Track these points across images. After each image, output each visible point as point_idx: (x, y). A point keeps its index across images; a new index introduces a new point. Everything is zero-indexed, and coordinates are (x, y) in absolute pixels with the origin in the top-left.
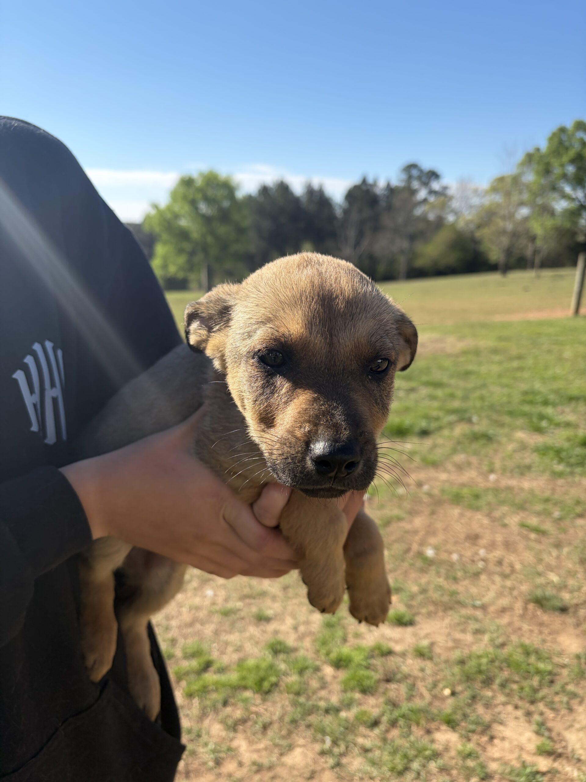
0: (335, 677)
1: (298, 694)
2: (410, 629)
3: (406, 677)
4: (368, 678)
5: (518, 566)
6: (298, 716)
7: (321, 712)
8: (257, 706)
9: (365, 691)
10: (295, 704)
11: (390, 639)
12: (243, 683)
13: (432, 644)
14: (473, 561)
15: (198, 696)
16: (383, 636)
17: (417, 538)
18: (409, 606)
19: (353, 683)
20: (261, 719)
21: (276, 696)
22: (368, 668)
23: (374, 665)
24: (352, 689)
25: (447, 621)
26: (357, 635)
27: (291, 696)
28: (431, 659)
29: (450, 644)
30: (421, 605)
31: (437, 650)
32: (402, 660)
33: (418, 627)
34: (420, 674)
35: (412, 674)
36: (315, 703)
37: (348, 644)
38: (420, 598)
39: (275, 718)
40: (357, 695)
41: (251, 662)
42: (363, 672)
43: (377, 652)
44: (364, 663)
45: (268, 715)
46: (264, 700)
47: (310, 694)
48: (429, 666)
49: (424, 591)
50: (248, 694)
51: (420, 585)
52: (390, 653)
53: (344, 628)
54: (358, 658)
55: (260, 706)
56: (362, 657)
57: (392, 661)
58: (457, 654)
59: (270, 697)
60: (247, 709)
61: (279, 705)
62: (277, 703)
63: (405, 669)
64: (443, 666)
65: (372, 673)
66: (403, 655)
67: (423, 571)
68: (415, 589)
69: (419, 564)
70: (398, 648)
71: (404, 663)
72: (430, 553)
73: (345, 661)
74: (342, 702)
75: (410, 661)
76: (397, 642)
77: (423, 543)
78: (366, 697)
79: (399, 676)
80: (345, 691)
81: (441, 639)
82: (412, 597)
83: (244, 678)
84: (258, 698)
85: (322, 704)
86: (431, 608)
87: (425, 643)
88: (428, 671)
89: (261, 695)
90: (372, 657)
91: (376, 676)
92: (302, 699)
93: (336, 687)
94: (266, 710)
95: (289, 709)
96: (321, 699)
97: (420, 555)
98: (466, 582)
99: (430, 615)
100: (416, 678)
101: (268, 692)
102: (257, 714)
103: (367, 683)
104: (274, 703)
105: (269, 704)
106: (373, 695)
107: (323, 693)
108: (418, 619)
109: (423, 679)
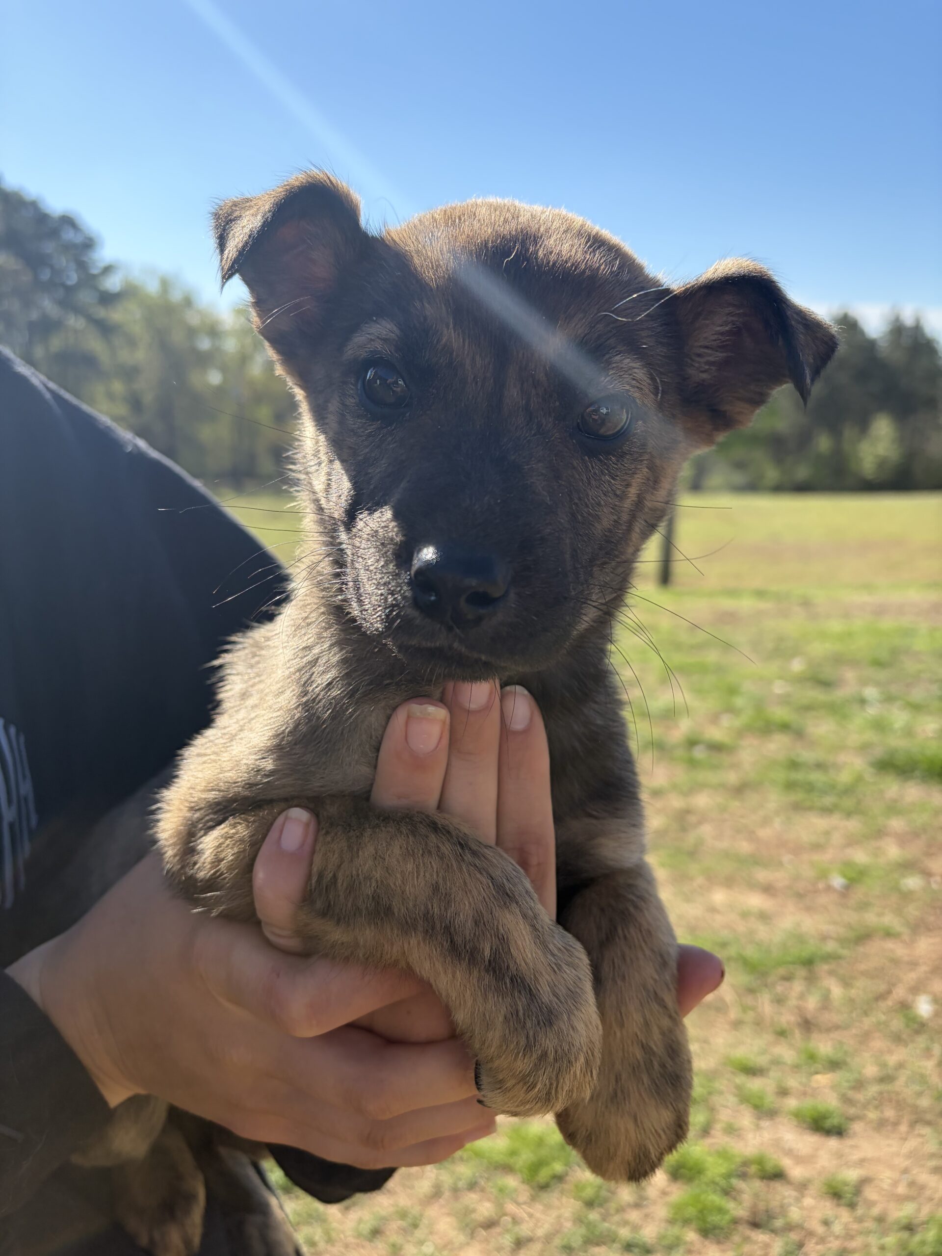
0: (664, 1193)
1: (590, 1204)
2: (833, 1143)
3: (790, 1227)
4: (721, 1210)
6: (577, 1242)
7: (616, 1245)
8: (518, 1204)
9: (707, 1232)
10: (579, 1220)
11: (789, 1153)
12: (511, 1161)
13: (864, 1181)
16: (777, 1143)
17: (911, 977)
18: (846, 1100)
19: (691, 1211)
21: (552, 1197)
22: (728, 1192)
23: (740, 1192)
24: (686, 1222)
25: (912, 1143)
26: (731, 1130)
27: (578, 1204)
28: (852, 1206)
29: (901, 1189)
30: (880, 1102)
31: (870, 1193)
32: (794, 1194)
33: (849, 1142)
34: (820, 1230)
35: (806, 1225)
36: (613, 1227)
37: (708, 1141)
38: (875, 1089)
39: (540, 1232)
40: (691, 1236)
42: (715, 1199)
43: (753, 1169)
44: (723, 1183)
45: (531, 1225)
46: (533, 1198)
47: (612, 1211)
48: (843, 1218)
49: (886, 1079)
50: (511, 1182)
51: (883, 1065)
52: (778, 1175)
53: (712, 1109)
54: (715, 1169)
55: (523, 1206)
56: (723, 1170)
57: (783, 1193)
58: (905, 1212)
59: (545, 1196)
60: (500, 1205)
61: (554, 1213)
62: (552, 1209)
63: (795, 1214)
64: (869, 1224)
65: (730, 1205)
66: (802, 1187)
67: (898, 1039)
68: (871, 1070)
69: (897, 1024)
70: (796, 1172)
71: (798, 1200)
72: (924, 1007)
73: (690, 1169)
74: (661, 1238)
75: (808, 1201)
76: (800, 1160)
77: (916, 989)
78: (707, 1243)
79: (779, 1223)
80: (671, 1222)
81: (886, 1176)
82: (859, 1085)
83: (513, 1153)
84: (524, 1193)
85: (625, 1233)
86: (890, 1113)
87: (852, 1175)
88: (837, 1228)
89: (532, 1188)
90: (743, 1176)
91: (738, 1210)
92: (594, 1216)
93: (661, 1212)
96: (626, 1223)
97: (905, 1007)
99: (881, 1125)
100: (811, 1234)
103: (714, 1219)
106: (719, 1242)
107: (634, 1216)
108: (857, 1127)
109: (822, 1240)
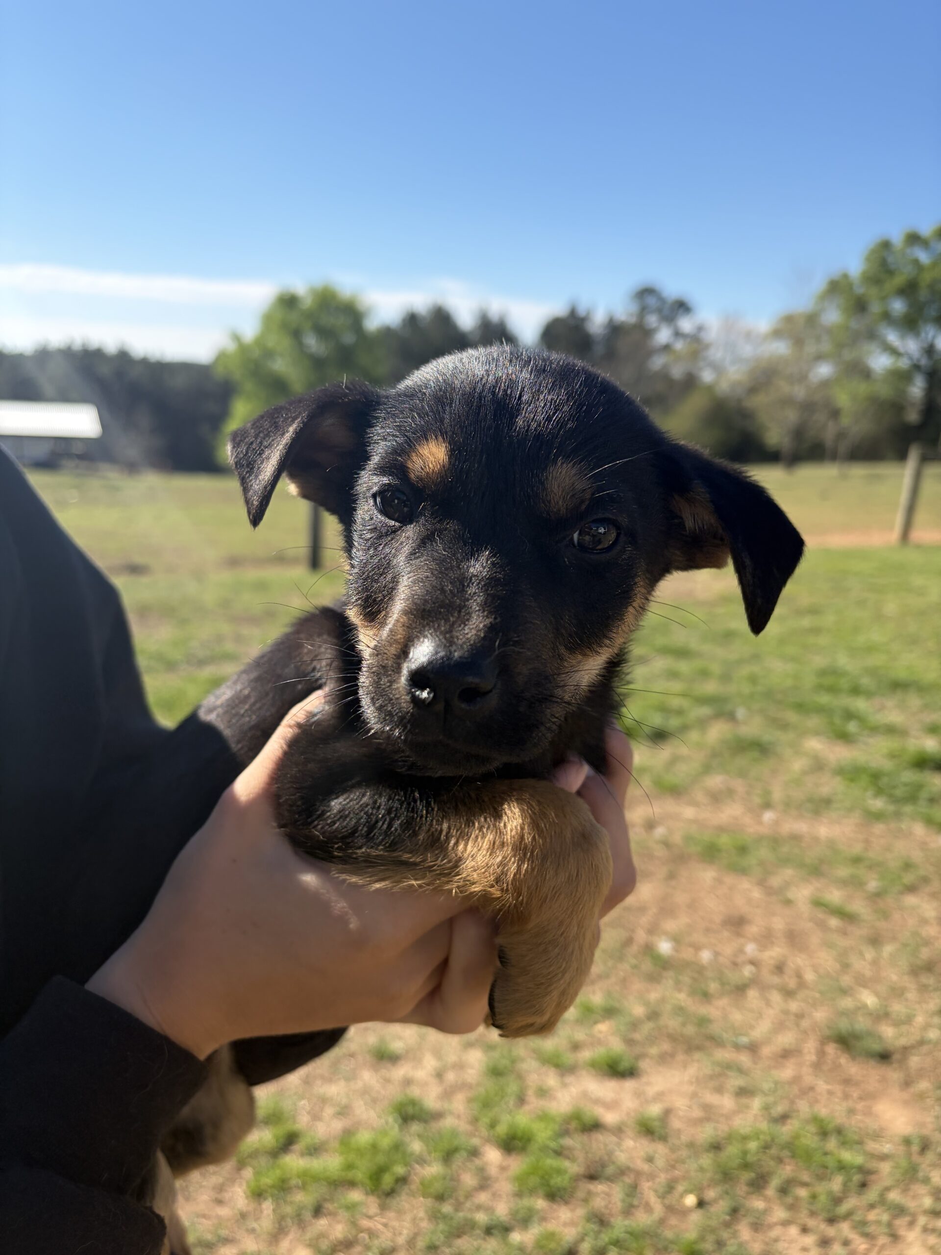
0: (503, 1168)
1: (440, 1198)
2: (629, 1085)
3: (623, 1171)
4: (559, 1172)
5: (809, 976)
6: (439, 1239)
7: (478, 1232)
8: (370, 1217)
9: (554, 1196)
10: (435, 1216)
11: (597, 1101)
12: (350, 1175)
13: (667, 1112)
14: (735, 964)
15: (272, 1196)
16: (585, 1095)
17: (645, 920)
18: (630, 1042)
19: (534, 1180)
20: (376, 1242)
21: (403, 1200)
22: (559, 1153)
23: (570, 1149)
24: (532, 1192)
25: (692, 1070)
26: (543, 1092)
27: (429, 1202)
28: (664, 1138)
29: (697, 1113)
30: (651, 1040)
31: (676, 1124)
32: (614, 1139)
33: (644, 1079)
34: (646, 1167)
35: (631, 1166)
36: (469, 1216)
37: (527, 1108)
38: (647, 1027)
39: (401, 1240)
40: (540, 1203)
41: (364, 1137)
42: (551, 1162)
43: (574, 1125)
44: (553, 1145)
45: (389, 1235)
46: (383, 1207)
47: (462, 1199)
48: (660, 1150)
49: (653, 1015)
50: (355, 1196)
51: (647, 1004)
52: (595, 1126)
53: (520, 1077)
54: (543, 1134)
55: (376, 1218)
56: (549, 1133)
57: (600, 1140)
58: (706, 1133)
59: (394, 1202)
60: (354, 1224)
61: (408, 1217)
62: (405, 1213)
63: (621, 1157)
64: (684, 1153)
65: (566, 1164)
66: (619, 1130)
67: (653, 978)
68: (639, 1010)
69: (647, 966)
70: (610, 1118)
71: (619, 1145)
72: (665, 947)
73: (520, 1139)
74: (514, 1213)
75: (629, 1143)
76: (611, 1106)
77: (653, 930)
78: (555, 1207)
79: (610, 1170)
80: (519, 1195)
81: (680, 1103)
82: (635, 1025)
83: (349, 1167)
84: (372, 1205)
85: (481, 1218)
86: (666, 1046)
87: (655, 1110)
88: (660, 1162)
89: (379, 1197)
90: (565, 1133)
91: (573, 1168)
92: (447, 1208)
93: (505, 1187)
94: (385, 1225)
95: (425, 1224)
96: (479, 1208)
97: (649, 950)
98: (723, 1002)
99: (664, 1059)
100: (638, 1173)
101: (391, 1193)
102: (372, 1234)
103: (557, 1181)
104: (400, 1212)
105: (391, 1214)
106: (566, 1203)
107: (483, 1197)
108: (644, 1065)
109: (652, 1177)
